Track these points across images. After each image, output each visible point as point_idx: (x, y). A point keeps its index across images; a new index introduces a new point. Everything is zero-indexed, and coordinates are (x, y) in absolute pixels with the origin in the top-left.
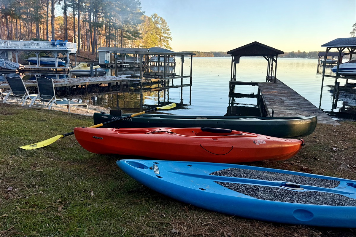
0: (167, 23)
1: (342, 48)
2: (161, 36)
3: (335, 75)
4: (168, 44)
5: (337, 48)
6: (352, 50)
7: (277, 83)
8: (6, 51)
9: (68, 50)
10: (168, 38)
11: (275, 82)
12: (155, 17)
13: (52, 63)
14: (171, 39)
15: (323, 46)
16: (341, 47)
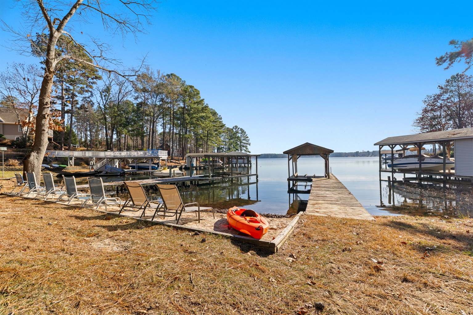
0: (245, 132)
1: (394, 146)
2: (241, 142)
3: (391, 170)
4: (247, 149)
5: (389, 145)
6: (404, 147)
7: (331, 179)
8: (113, 159)
9: (159, 156)
10: (247, 144)
11: (329, 178)
12: (236, 128)
13: (147, 167)
14: (249, 145)
15: (375, 145)
16: (392, 145)
